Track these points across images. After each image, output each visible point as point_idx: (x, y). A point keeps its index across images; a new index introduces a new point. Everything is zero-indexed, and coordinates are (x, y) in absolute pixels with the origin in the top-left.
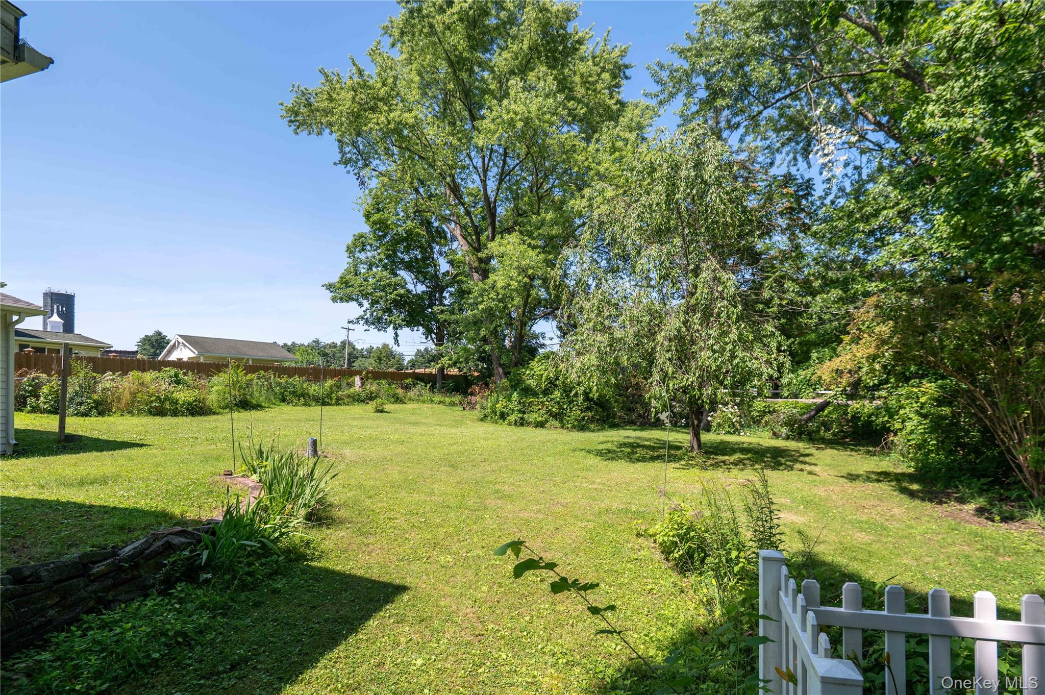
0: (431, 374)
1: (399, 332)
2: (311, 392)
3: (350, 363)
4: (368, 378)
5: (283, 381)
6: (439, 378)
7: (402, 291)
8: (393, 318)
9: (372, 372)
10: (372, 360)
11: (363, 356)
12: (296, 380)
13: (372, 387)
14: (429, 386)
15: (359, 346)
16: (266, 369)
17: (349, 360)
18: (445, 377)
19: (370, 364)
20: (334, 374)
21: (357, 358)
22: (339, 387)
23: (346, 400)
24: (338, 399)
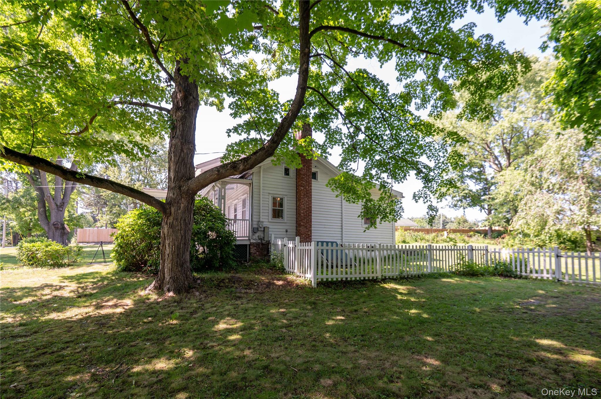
0: (485, 230)
1: (465, 210)
2: (426, 238)
3: (444, 226)
4: (450, 232)
5: (416, 234)
6: (489, 232)
7: (466, 191)
8: (462, 204)
9: (452, 230)
10: (455, 224)
11: (451, 222)
12: (420, 233)
13: (452, 236)
14: (483, 235)
15: (449, 217)
16: (410, 230)
17: (443, 224)
18: (492, 231)
19: (454, 226)
20: (436, 231)
21: (448, 223)
22: (437, 236)
23: (441, 242)
24: (437, 241)
